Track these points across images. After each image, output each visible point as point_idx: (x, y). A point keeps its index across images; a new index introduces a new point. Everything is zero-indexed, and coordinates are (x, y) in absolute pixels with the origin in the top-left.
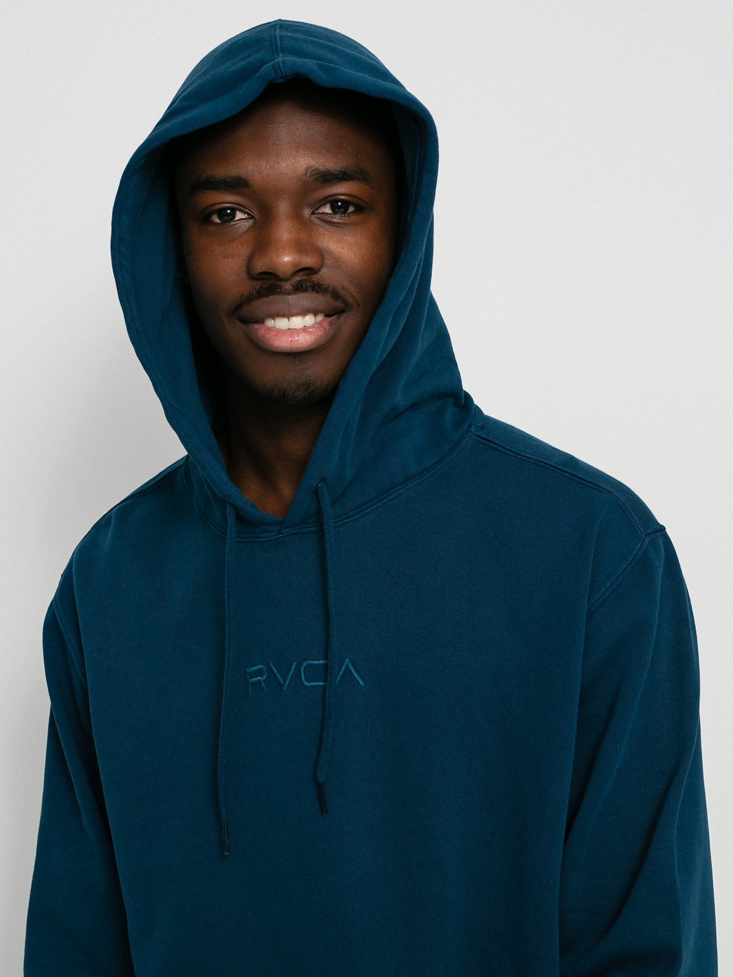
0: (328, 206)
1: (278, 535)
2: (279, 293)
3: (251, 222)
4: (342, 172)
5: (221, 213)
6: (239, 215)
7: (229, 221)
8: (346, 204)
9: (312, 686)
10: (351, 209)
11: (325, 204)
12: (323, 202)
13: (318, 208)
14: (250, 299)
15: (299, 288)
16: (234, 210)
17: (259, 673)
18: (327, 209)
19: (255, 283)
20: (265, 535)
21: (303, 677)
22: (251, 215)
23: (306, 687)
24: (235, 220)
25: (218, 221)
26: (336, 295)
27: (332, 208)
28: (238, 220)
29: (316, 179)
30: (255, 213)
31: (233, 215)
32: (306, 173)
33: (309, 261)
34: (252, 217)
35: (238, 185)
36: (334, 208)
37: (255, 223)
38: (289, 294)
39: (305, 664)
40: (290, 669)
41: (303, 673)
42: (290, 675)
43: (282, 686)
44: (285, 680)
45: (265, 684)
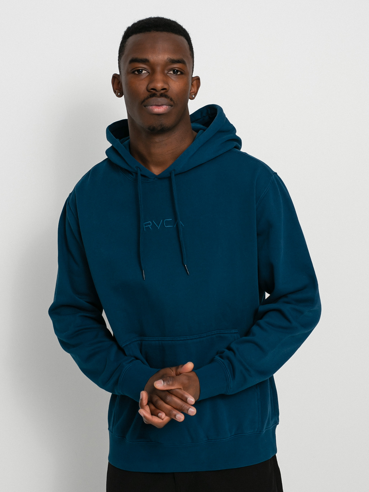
0: (172, 71)
1: (154, 180)
2: (156, 96)
3: (148, 74)
4: (178, 60)
5: (138, 71)
6: (144, 72)
7: (141, 73)
8: (178, 71)
9: (168, 227)
10: (179, 73)
11: (172, 70)
12: (170, 70)
13: (169, 71)
14: (148, 98)
15: (162, 95)
16: (142, 70)
17: (150, 224)
18: (172, 72)
19: (149, 93)
20: (150, 180)
21: (165, 224)
22: (148, 71)
23: (166, 227)
24: (143, 73)
25: (137, 73)
26: (171, 100)
27: (173, 72)
28: (144, 73)
29: (170, 62)
30: (150, 71)
31: (142, 71)
32: (167, 60)
33: (166, 87)
34: (149, 72)
35: (145, 61)
36: (174, 72)
37: (149, 74)
38: (159, 97)
39: (165, 220)
40: (160, 222)
41: (164, 223)
42: (160, 224)
43: (157, 228)
44: (158, 226)
45: (151, 227)
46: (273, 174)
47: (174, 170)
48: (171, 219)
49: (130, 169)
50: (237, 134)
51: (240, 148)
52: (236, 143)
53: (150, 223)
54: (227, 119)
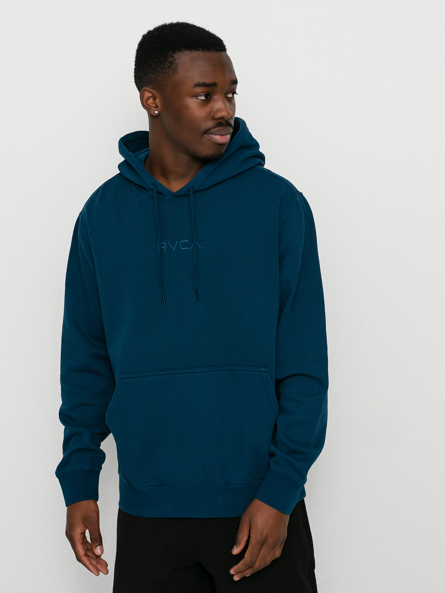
1: (171, 197)
9: (183, 249)
23: (181, 249)
39: (181, 242)
40: (175, 243)
41: (180, 245)
42: (175, 246)
43: (172, 250)
44: (173, 248)
45: (165, 249)
46: (298, 195)
47: (193, 187)
48: (188, 241)
49: (144, 185)
50: (261, 150)
51: (263, 165)
52: (259, 160)
53: (165, 244)
54: (250, 133)
